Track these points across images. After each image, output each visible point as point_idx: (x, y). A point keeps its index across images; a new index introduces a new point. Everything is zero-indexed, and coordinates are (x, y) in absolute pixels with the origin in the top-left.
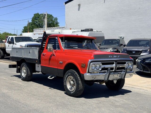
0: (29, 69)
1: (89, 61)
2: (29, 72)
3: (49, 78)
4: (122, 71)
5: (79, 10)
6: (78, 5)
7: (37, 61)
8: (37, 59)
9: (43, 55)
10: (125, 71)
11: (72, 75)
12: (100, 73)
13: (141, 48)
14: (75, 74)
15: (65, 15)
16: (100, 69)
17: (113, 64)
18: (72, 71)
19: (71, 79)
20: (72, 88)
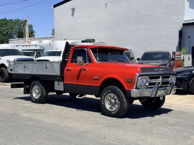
0: (44, 89)
1: (136, 75)
2: (44, 92)
3: (77, 97)
4: (167, 86)
5: (73, 15)
6: (72, 9)
7: (58, 78)
8: (59, 75)
9: (68, 70)
10: (171, 86)
11: (114, 92)
12: (147, 88)
13: (159, 62)
14: (118, 90)
15: (54, 22)
16: (147, 84)
17: (159, 78)
18: (112, 87)
19: (111, 96)
20: (112, 107)
